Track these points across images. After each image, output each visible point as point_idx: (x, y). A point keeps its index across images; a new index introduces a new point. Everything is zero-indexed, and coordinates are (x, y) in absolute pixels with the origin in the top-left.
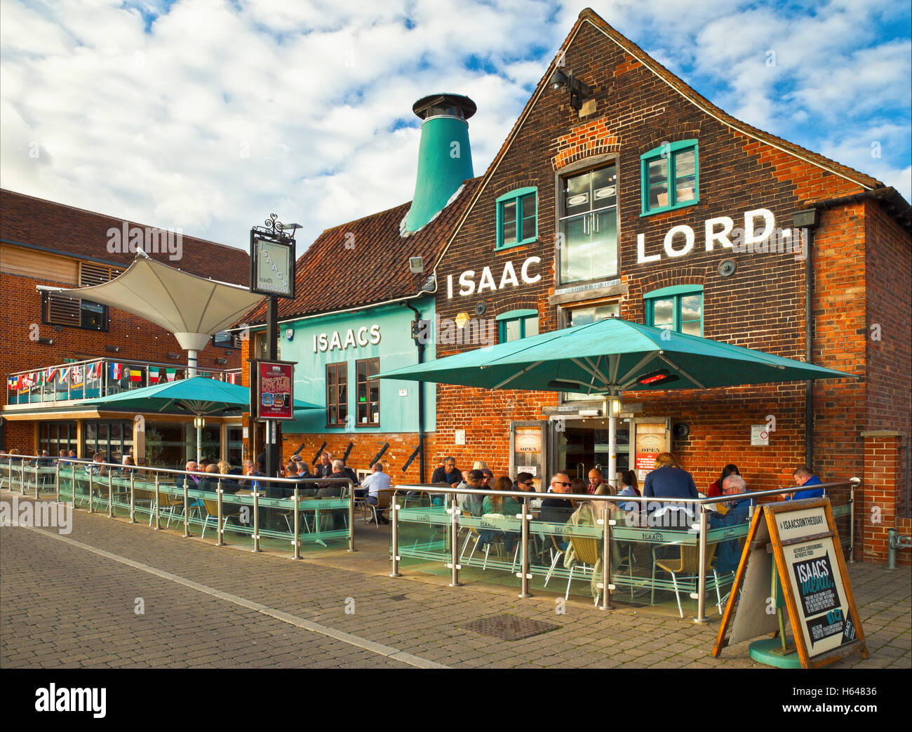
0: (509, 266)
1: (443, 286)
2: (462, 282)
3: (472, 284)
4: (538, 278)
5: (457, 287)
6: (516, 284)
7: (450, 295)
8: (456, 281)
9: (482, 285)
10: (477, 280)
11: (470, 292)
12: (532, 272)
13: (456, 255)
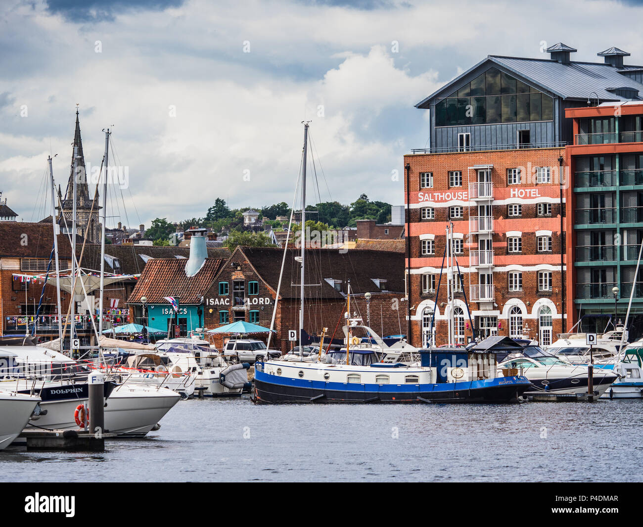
0: (222, 299)
1: (206, 301)
2: (210, 301)
3: (213, 302)
4: (229, 304)
5: (209, 302)
6: (224, 304)
7: (207, 304)
8: (209, 301)
9: (216, 303)
10: (214, 301)
11: (213, 304)
12: (227, 302)
13: (208, 294)
